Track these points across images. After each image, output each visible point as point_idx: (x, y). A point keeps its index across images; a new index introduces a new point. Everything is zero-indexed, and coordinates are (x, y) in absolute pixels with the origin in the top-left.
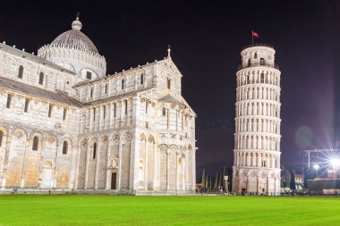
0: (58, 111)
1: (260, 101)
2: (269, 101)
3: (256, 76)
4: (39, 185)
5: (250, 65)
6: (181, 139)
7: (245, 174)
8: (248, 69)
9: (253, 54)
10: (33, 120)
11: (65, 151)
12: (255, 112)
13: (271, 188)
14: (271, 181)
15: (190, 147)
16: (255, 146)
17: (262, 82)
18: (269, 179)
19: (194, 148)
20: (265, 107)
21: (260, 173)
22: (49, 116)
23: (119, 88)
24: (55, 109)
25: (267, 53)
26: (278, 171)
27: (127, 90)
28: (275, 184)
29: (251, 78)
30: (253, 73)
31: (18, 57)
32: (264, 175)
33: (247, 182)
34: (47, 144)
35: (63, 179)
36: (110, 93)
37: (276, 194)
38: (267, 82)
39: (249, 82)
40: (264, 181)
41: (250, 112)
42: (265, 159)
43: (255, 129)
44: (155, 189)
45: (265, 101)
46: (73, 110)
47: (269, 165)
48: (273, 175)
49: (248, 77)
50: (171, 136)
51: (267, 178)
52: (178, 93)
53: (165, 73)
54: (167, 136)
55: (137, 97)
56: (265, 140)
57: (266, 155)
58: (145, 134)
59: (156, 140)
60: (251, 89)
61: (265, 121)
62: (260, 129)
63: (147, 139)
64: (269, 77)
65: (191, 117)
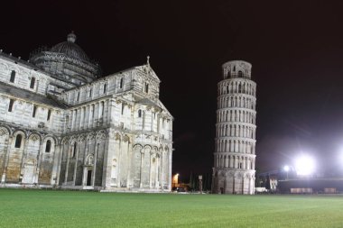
0: (42, 112)
1: (238, 109)
2: (246, 110)
3: (234, 87)
4: (20, 180)
5: (229, 76)
6: (156, 140)
7: (223, 175)
8: (227, 81)
9: (232, 67)
10: (17, 119)
11: (48, 149)
12: (233, 119)
13: (246, 187)
14: (246, 181)
15: (167, 148)
16: (232, 149)
17: (240, 92)
19: (171, 150)
20: (242, 114)
21: (236, 174)
22: (34, 116)
23: (102, 92)
24: (39, 109)
25: (244, 66)
26: (253, 172)
27: (108, 94)
28: (249, 184)
29: (230, 89)
30: (232, 84)
31: (11, 63)
32: (240, 175)
33: (225, 183)
34: (30, 142)
35: (45, 175)
36: (93, 97)
37: (251, 193)
38: (244, 92)
39: (228, 91)
40: (240, 181)
41: (229, 119)
42: (241, 161)
43: (233, 134)
44: (128, 187)
45: (242, 109)
46: (58, 112)
47: (244, 167)
48: (247, 176)
49: (228, 87)
50: (146, 136)
51: (243, 179)
52: (156, 97)
53: (143, 78)
54: (142, 136)
55: (113, 99)
56: (241, 145)
57: (243, 158)
58: (120, 134)
59: (131, 141)
60: (230, 99)
61: (242, 127)
62: (237, 134)
63: (121, 139)
64: (246, 88)
65: (168, 120)
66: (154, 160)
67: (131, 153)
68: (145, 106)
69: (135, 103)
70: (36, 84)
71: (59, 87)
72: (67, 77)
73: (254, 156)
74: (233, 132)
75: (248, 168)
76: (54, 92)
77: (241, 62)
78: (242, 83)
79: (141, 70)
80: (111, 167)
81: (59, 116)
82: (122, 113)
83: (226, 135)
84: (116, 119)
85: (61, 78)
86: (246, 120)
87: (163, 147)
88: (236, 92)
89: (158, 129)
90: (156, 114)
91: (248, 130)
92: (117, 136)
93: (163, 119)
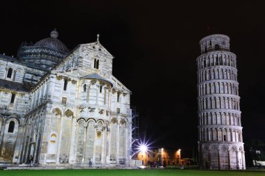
0: (5, 96)
1: (216, 81)
2: (229, 81)
3: (211, 60)
5: (206, 51)
7: (207, 148)
8: (203, 56)
9: (208, 42)
11: (11, 129)
12: (212, 91)
13: (233, 161)
14: (232, 155)
16: (214, 122)
17: (217, 64)
18: (231, 153)
20: (221, 87)
21: (220, 147)
25: (222, 39)
26: (242, 144)
28: (237, 158)
29: (207, 62)
30: (209, 58)
32: (225, 149)
33: (209, 156)
35: (7, 154)
37: (241, 168)
38: (221, 64)
39: (205, 66)
40: (225, 154)
41: (208, 92)
42: (224, 134)
43: (213, 107)
45: (221, 81)
46: (22, 95)
47: (229, 139)
48: (234, 149)
49: (205, 61)
50: (90, 110)
51: (228, 152)
52: (108, 72)
53: (92, 55)
54: (86, 110)
55: (52, 75)
56: (223, 116)
57: (226, 129)
58: (60, 109)
59: (75, 115)
60: (208, 72)
61: (222, 99)
62: (218, 106)
63: (62, 114)
64: (224, 60)
65: (125, 94)
66: (99, 134)
67: (74, 128)
68: (89, 81)
69: (81, 78)
70: (13, 74)
71: (36, 75)
72: (44, 66)
73: (241, 128)
74: (213, 104)
75: (234, 140)
76: (32, 80)
77: (216, 35)
78: (219, 56)
79: (89, 47)
80: (47, 143)
81: (24, 98)
82: (65, 89)
83: (207, 108)
84: (57, 94)
85: (39, 67)
86: (226, 91)
87: (119, 121)
88: (213, 65)
89: (105, 102)
90: (103, 88)
91: (230, 102)
92: (58, 111)
93: (119, 93)
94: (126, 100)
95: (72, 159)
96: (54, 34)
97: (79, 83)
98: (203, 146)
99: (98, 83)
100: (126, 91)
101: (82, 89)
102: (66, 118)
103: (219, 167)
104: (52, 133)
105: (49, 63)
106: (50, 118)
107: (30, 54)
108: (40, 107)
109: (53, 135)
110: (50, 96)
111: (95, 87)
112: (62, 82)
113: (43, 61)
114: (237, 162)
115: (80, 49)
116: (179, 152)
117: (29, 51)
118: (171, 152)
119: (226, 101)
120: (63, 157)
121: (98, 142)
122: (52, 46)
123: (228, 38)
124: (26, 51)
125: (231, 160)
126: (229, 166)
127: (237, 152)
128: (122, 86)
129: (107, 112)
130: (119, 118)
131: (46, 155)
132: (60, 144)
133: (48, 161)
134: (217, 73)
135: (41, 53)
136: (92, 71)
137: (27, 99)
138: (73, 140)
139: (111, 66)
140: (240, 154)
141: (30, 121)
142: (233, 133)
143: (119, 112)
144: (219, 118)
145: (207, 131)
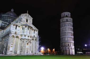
1: (66, 27)
2: (70, 27)
3: (65, 20)
5: (63, 17)
6: (28, 37)
8: (62, 19)
9: (64, 14)
13: (71, 52)
14: (71, 50)
15: (36, 40)
16: (65, 40)
18: (70, 50)
20: (68, 29)
21: (67, 48)
25: (68, 14)
26: (74, 47)
28: (72, 51)
32: (69, 48)
33: (64, 50)
37: (73, 54)
38: (68, 22)
39: (63, 22)
40: (68, 50)
41: (63, 30)
43: (65, 35)
44: (18, 53)
45: (67, 27)
47: (70, 45)
48: (71, 48)
49: (63, 21)
50: (24, 36)
51: (69, 49)
52: (31, 23)
53: (25, 18)
54: (23, 36)
55: (11, 24)
56: (68, 38)
57: (69, 42)
58: (14, 35)
59: (19, 38)
60: (63, 24)
61: (68, 32)
62: (67, 35)
63: (15, 37)
64: (69, 20)
65: (36, 31)
66: (28, 44)
67: (19, 42)
68: (24, 26)
69: (21, 25)
71: (6, 24)
72: (9, 21)
73: (73, 42)
74: (65, 34)
75: (71, 46)
76: (4, 26)
78: (67, 19)
79: (25, 15)
80: (9, 47)
81: (1, 32)
82: (16, 29)
83: (63, 35)
84: (13, 31)
85: (7, 21)
86: (69, 30)
87: (34, 40)
88: (65, 22)
89: (30, 33)
90: (29, 29)
91: (70, 33)
92: (13, 36)
93: (34, 30)
94: (37, 32)
95: (18, 52)
96: (12, 10)
97: (21, 27)
98: (62, 48)
99: (27, 27)
100: (37, 30)
101: (22, 29)
102: (16, 38)
103: (67, 54)
104: (11, 44)
105: (11, 20)
106: (11, 38)
107: (4, 17)
108: (7, 35)
109: (12, 44)
110: (11, 31)
111: (26, 28)
112: (15, 26)
113: (8, 19)
114: (72, 52)
115: (21, 15)
116: (54, 50)
117: (3, 16)
118: (51, 49)
119: (69, 33)
120: (15, 52)
121: (27, 46)
122: (12, 14)
123: (70, 13)
124: (2, 16)
125: (70, 52)
126: (70, 54)
127: (72, 49)
128: (36, 28)
129: (30, 37)
130: (34, 39)
131: (9, 51)
132: (14, 47)
133: (10, 53)
134: (66, 24)
135: (8, 17)
136: (25, 23)
137: (3, 32)
138: (19, 46)
139: (32, 21)
140: (73, 50)
141: (3, 39)
142: (71, 43)
143: (34, 37)
144: (67, 38)
145: (63, 43)
